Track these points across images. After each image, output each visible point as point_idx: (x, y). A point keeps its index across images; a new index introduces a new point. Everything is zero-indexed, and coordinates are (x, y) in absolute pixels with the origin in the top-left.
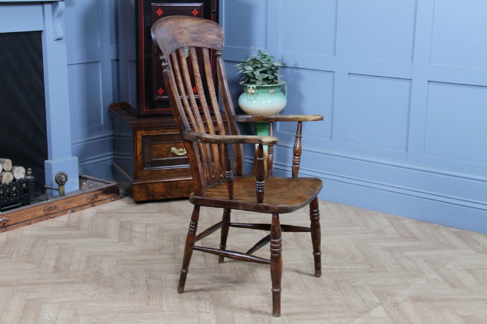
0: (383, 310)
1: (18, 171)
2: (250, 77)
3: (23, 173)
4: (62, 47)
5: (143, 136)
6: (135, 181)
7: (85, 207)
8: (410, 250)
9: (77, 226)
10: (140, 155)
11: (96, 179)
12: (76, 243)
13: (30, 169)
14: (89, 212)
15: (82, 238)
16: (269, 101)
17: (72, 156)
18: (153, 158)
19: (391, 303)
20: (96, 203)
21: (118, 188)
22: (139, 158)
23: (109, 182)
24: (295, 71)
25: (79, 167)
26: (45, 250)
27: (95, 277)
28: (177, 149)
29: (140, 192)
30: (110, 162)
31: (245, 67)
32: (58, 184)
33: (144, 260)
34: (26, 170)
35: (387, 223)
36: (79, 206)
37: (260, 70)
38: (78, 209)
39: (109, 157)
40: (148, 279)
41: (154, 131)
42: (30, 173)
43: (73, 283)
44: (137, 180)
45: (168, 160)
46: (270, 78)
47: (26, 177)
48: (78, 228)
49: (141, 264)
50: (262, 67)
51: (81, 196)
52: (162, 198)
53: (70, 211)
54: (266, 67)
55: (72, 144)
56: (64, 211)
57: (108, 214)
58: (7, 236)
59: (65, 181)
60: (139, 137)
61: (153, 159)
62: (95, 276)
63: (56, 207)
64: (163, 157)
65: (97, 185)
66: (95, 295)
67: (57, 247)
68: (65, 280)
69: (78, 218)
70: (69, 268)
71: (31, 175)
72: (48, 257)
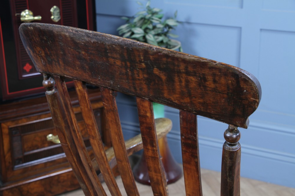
5: (10, 129)
10: (8, 152)
18: (25, 151)
22: (8, 156)
24: (187, 26)
28: (54, 136)
31: (132, 30)
37: (153, 32)
41: (24, 120)
44: (7, 185)
45: (45, 150)
60: (6, 131)
61: (26, 154)
64: (38, 148)
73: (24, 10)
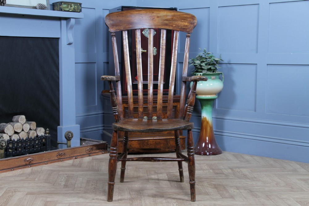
1: (40, 130)
2: (198, 69)
3: (43, 132)
4: (72, 49)
7: (85, 156)
9: (80, 166)
11: (92, 140)
12: (79, 174)
13: (48, 129)
14: (87, 159)
15: (83, 171)
16: (211, 84)
17: (77, 124)
20: (92, 154)
21: (107, 145)
25: (80, 133)
26: (58, 177)
27: (93, 190)
30: (101, 131)
31: (195, 62)
32: (67, 139)
34: (46, 130)
36: (81, 155)
37: (205, 63)
38: (80, 157)
39: (101, 128)
40: (131, 192)
42: (47, 132)
43: (78, 193)
44: (120, 138)
46: (212, 68)
47: (45, 135)
48: (80, 167)
50: (206, 61)
53: (74, 158)
55: (76, 117)
56: (70, 158)
57: (100, 160)
58: (32, 169)
59: (71, 138)
63: (65, 154)
65: (92, 143)
67: (65, 176)
68: (72, 192)
69: (79, 161)
70: (75, 186)
71: (49, 134)
72: (60, 180)
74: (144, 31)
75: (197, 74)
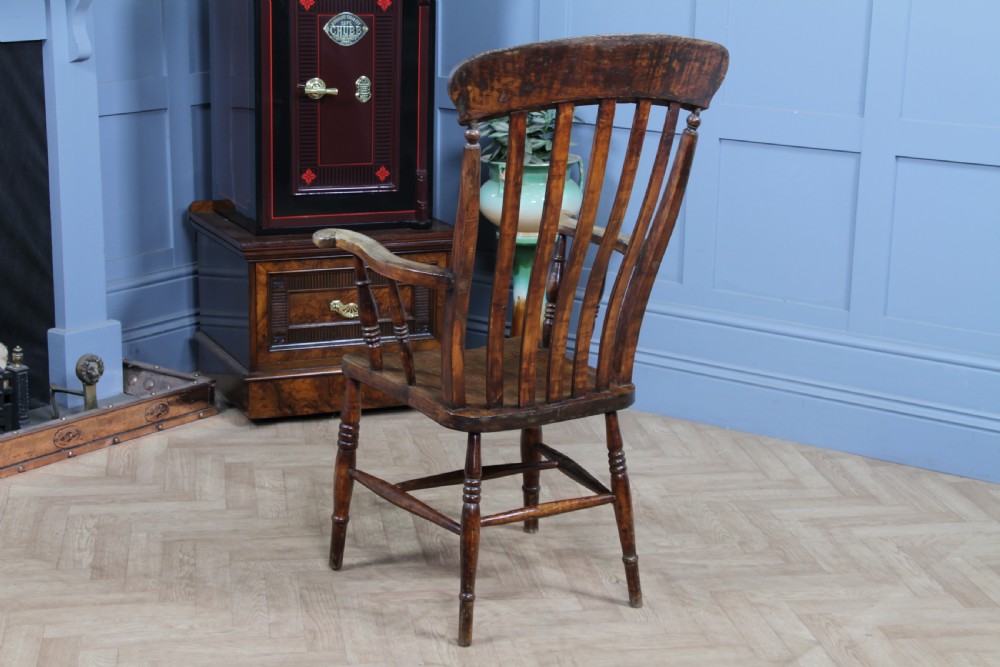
0: (825, 656)
2: (503, 147)
3: (3, 358)
4: (88, 77)
5: (270, 276)
6: (253, 374)
7: (144, 431)
8: (864, 525)
9: (130, 474)
10: (263, 317)
11: (163, 370)
12: (134, 514)
13: (18, 349)
14: (152, 443)
15: (145, 501)
17: (108, 319)
18: (291, 323)
19: (840, 641)
20: (165, 424)
21: (213, 389)
22: (262, 323)
23: (191, 376)
25: (123, 342)
26: (66, 530)
27: (188, 589)
28: (345, 304)
29: (263, 399)
30: (188, 333)
31: (494, 125)
32: (83, 381)
33: (290, 550)
34: (11, 351)
35: (805, 464)
36: (129, 431)
37: (527, 131)
38: (125, 436)
39: (186, 322)
40: (305, 592)
41: (295, 264)
42: (18, 356)
43: (140, 601)
44: (256, 373)
45: (324, 327)
46: (547, 149)
47: (10, 367)
48: (134, 480)
49: (284, 559)
50: (531, 123)
51: (134, 408)
52: (311, 411)
53: (110, 441)
54: (541, 124)
55: (107, 293)
56: (98, 442)
57: (196, 448)
59: (97, 376)
60: (262, 278)
61: (291, 327)
62: (187, 585)
63: (79, 433)
64: (313, 322)
65: (164, 382)
66: (192, 627)
67: (91, 523)
68: (121, 596)
69: (129, 456)
70: (126, 568)
71: (21, 362)
72: (76, 546)
73: (311, 77)
74: (330, 24)
75: (500, 167)
